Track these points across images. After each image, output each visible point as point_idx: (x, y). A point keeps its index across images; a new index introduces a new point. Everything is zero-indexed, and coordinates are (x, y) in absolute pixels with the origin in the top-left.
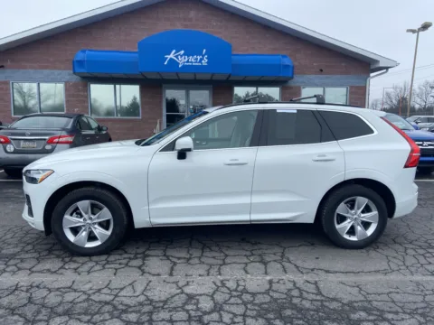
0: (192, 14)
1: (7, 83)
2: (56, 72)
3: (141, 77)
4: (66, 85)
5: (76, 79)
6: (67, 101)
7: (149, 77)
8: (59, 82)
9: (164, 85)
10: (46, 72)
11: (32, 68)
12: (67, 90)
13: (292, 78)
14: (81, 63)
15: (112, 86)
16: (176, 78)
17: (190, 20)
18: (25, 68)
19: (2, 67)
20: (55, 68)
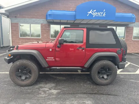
1: (17, 24)
2: (39, 19)
3: (72, 22)
4: (41, 25)
5: (45, 22)
6: (42, 32)
7: (75, 22)
8: (39, 24)
10: (34, 19)
11: (28, 18)
12: (41, 27)
13: (135, 23)
15: (60, 26)
18: (25, 18)
19: (16, 17)
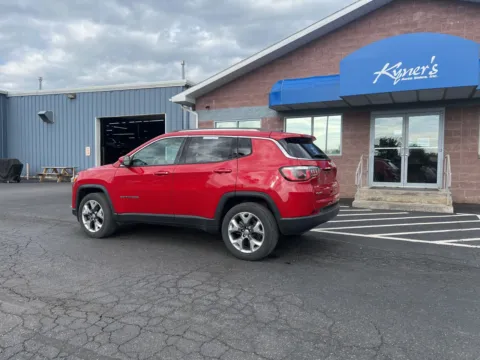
0: (418, 16)
1: (212, 123)
2: (254, 108)
3: (343, 104)
4: (262, 121)
5: (272, 113)
7: (353, 103)
9: (373, 113)
10: (246, 108)
11: (233, 106)
12: (263, 126)
14: (277, 95)
15: (310, 119)
16: (390, 101)
17: (415, 24)
18: (226, 107)
19: (208, 107)
20: (253, 104)
